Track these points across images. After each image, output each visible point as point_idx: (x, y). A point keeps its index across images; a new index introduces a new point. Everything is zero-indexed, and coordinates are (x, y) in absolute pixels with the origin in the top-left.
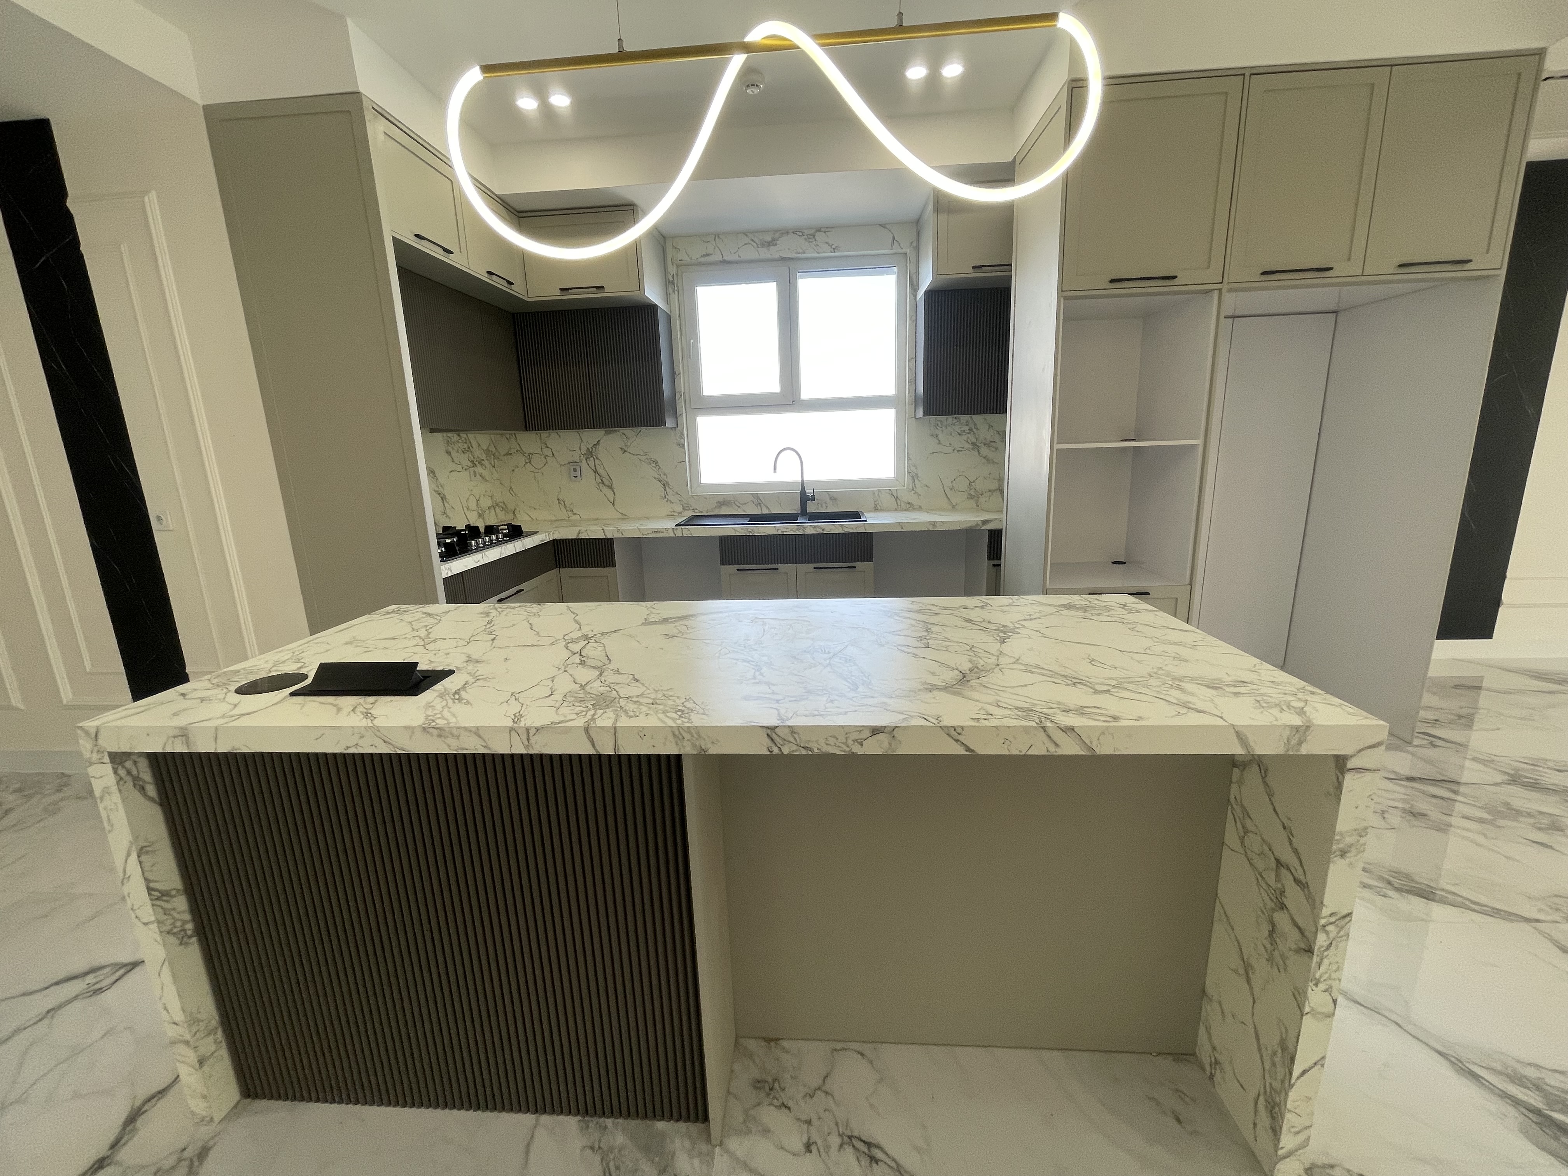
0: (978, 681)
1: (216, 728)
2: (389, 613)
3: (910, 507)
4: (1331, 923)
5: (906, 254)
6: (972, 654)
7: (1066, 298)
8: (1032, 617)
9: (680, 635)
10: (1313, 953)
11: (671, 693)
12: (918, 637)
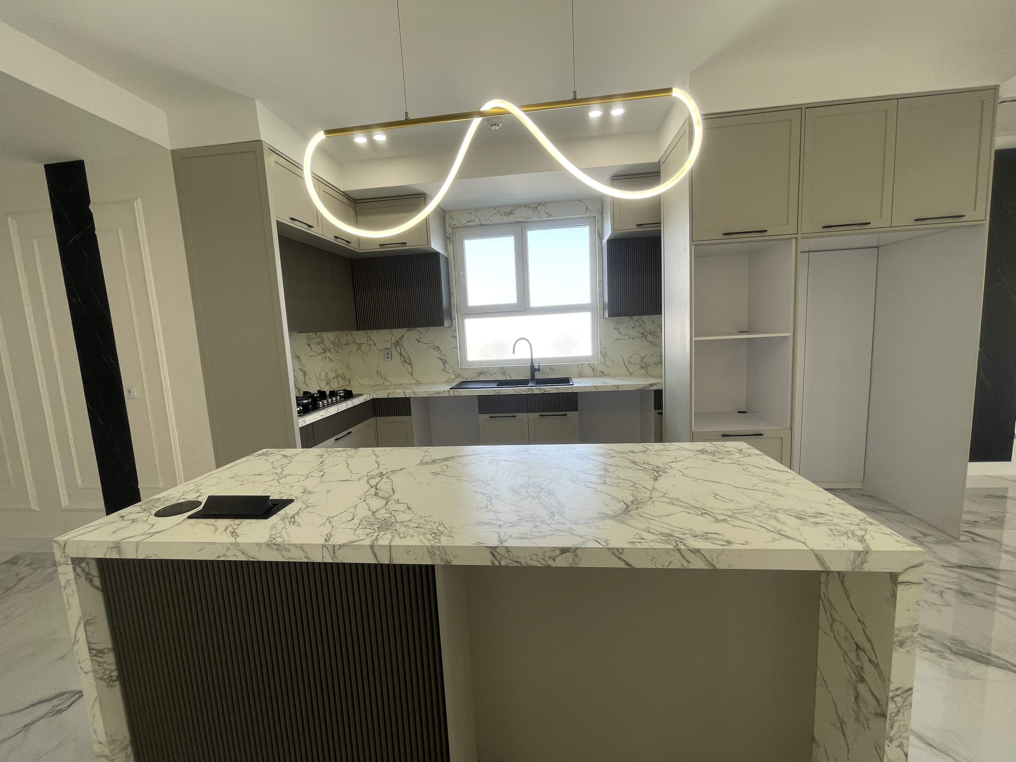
0: (636, 511)
1: (138, 542)
2: (260, 455)
3: (602, 374)
4: (898, 696)
5: (595, 217)
6: (634, 489)
7: (695, 245)
8: (677, 460)
9: (442, 473)
10: (886, 717)
11: (430, 519)
12: (599, 476)
